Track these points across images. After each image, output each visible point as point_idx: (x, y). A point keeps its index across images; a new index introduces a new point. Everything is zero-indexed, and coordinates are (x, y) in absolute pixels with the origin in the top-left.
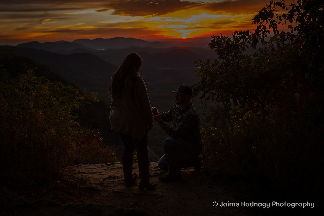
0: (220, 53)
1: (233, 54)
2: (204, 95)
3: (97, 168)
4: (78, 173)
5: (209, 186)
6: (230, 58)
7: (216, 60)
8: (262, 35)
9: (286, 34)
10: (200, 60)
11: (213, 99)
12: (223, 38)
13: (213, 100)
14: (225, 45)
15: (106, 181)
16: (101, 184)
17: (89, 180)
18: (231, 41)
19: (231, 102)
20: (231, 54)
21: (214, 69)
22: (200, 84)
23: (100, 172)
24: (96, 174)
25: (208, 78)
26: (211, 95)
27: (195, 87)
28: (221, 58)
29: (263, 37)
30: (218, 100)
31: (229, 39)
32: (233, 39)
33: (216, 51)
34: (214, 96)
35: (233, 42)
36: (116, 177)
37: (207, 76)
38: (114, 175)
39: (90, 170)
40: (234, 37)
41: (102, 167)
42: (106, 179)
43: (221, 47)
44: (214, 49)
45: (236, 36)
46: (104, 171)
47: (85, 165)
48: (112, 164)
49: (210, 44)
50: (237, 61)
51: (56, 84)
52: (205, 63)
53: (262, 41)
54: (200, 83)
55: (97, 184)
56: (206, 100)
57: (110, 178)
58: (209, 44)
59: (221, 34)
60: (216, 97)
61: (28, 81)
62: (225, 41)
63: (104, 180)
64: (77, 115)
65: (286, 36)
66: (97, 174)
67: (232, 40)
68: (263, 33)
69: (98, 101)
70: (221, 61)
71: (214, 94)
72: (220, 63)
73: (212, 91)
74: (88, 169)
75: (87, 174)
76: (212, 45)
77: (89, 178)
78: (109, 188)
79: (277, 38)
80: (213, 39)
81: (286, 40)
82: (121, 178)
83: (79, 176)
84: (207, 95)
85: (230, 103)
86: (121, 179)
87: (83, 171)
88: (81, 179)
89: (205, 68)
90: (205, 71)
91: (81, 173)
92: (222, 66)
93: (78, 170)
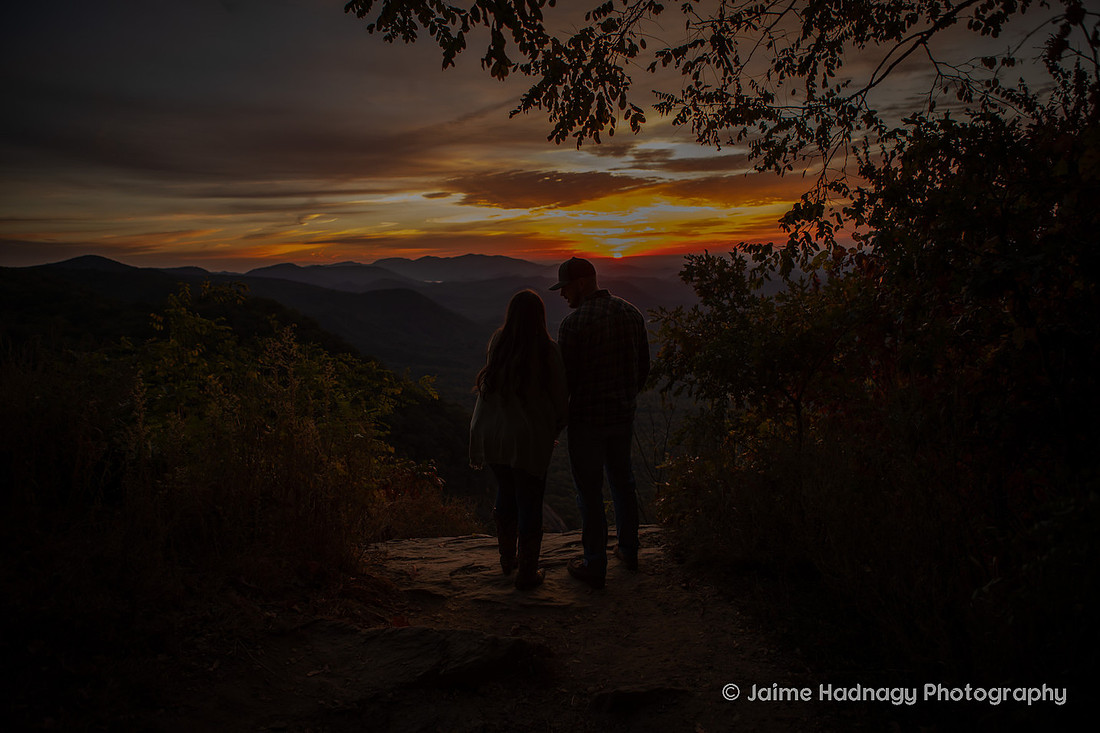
0: (705, 292)
1: (731, 296)
2: (670, 386)
3: (435, 547)
4: (394, 559)
5: (684, 585)
6: (726, 302)
7: (696, 307)
8: (802, 252)
9: (848, 252)
10: (661, 308)
11: (690, 395)
12: (710, 260)
14: (715, 276)
15: (456, 576)
16: (446, 584)
17: (419, 575)
18: (727, 266)
20: (728, 295)
21: (691, 327)
22: (661, 361)
23: (442, 556)
24: (432, 561)
25: (679, 348)
26: (685, 385)
28: (706, 304)
29: (806, 256)
30: (701, 395)
31: (724, 263)
32: (731, 262)
33: (695, 289)
34: (692, 385)
35: (732, 268)
36: (477, 567)
37: (675, 342)
39: (418, 551)
40: (734, 258)
41: (445, 546)
42: (456, 571)
43: (706, 280)
44: (691, 284)
45: (737, 257)
46: (450, 553)
47: (406, 542)
48: (467, 538)
49: (682, 273)
50: (741, 309)
51: (340, 360)
52: (673, 315)
53: (802, 263)
54: (660, 358)
55: (437, 583)
56: (674, 395)
57: (466, 569)
59: (706, 251)
60: (696, 388)
61: (283, 353)
62: (714, 266)
63: (451, 574)
64: (389, 427)
65: (848, 257)
66: (436, 561)
67: (730, 265)
68: (804, 246)
69: (436, 397)
70: (707, 310)
72: (704, 314)
73: (687, 376)
74: (414, 548)
75: (414, 561)
76: (687, 275)
77: (418, 570)
78: (464, 593)
80: (687, 262)
81: (847, 265)
83: (394, 565)
84: (678, 384)
85: (727, 402)
87: (404, 554)
88: (400, 573)
89: (672, 326)
90: (672, 331)
91: (399, 558)
92: (709, 320)
93: (392, 553)
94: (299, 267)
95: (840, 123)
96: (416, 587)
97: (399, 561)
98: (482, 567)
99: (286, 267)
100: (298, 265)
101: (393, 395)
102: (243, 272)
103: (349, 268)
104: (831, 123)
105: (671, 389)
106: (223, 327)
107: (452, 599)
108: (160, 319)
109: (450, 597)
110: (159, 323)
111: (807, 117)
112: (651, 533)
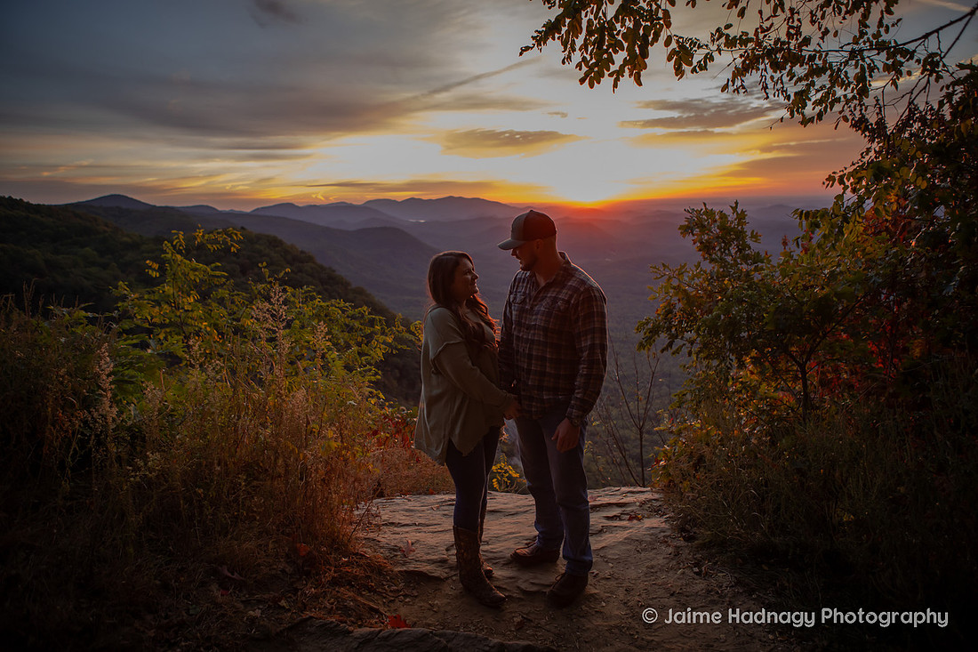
0: (706, 248)
2: (670, 345)
4: (386, 525)
5: (696, 570)
6: (729, 259)
7: (699, 263)
10: (663, 264)
11: (690, 354)
12: (710, 213)
13: (690, 356)
14: (716, 231)
16: (442, 562)
17: (414, 551)
18: (728, 221)
19: (732, 360)
22: (660, 318)
23: (436, 522)
24: (425, 529)
25: (680, 305)
26: (684, 345)
27: (650, 326)
28: (708, 260)
30: (702, 355)
31: (723, 216)
32: (732, 216)
33: (694, 243)
34: (692, 345)
35: (733, 222)
37: (676, 299)
39: (411, 513)
40: (735, 212)
41: (438, 508)
44: (690, 238)
45: (739, 211)
46: (444, 519)
47: (398, 500)
50: (744, 267)
51: (332, 305)
52: (677, 272)
54: (659, 315)
55: (434, 562)
56: (673, 354)
58: (681, 225)
59: (705, 204)
60: (695, 348)
61: (273, 316)
62: (715, 220)
63: (447, 550)
66: (431, 529)
67: (730, 219)
70: (708, 267)
71: (692, 343)
72: (708, 271)
73: (687, 335)
74: (407, 510)
75: (407, 529)
76: (687, 230)
77: (412, 543)
80: (688, 215)
82: (488, 544)
83: (387, 537)
84: (678, 342)
87: (399, 518)
88: (395, 549)
89: (675, 283)
90: (674, 288)
91: (393, 523)
92: (712, 278)
93: (385, 516)
94: (297, 206)
95: (887, 68)
96: (411, 567)
97: (392, 528)
99: (288, 206)
100: (296, 204)
101: (384, 343)
102: (248, 210)
103: (342, 207)
104: (872, 69)
105: (671, 348)
106: (218, 273)
107: (450, 581)
108: (156, 266)
109: (447, 578)
110: (154, 270)
111: (846, 63)
112: (650, 500)
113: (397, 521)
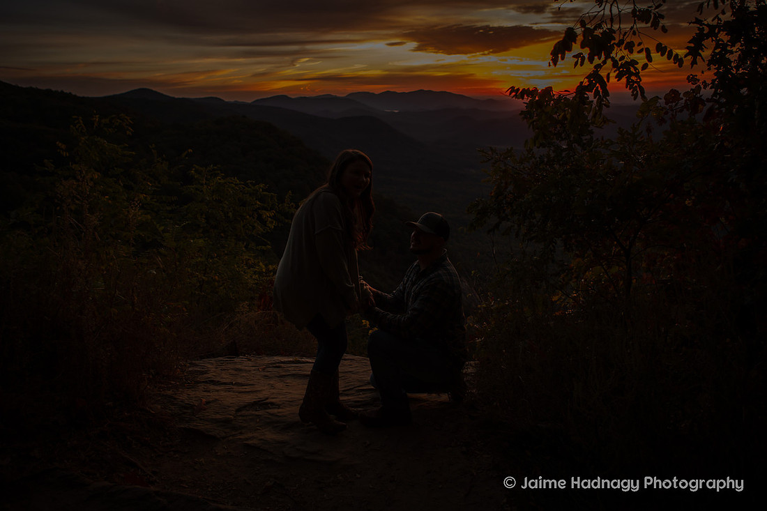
2: (498, 226)
3: (255, 370)
9: (681, 96)
10: (491, 148)
13: (517, 237)
15: (242, 413)
16: (226, 422)
21: (524, 168)
22: (493, 200)
23: (251, 382)
25: (510, 188)
27: (481, 207)
30: (528, 237)
36: (267, 404)
37: (506, 182)
38: (267, 399)
42: (245, 407)
52: (503, 156)
54: (492, 197)
57: (258, 404)
58: (522, 111)
63: (238, 410)
66: (241, 389)
72: (538, 156)
74: (237, 370)
76: (527, 115)
77: (208, 403)
78: (241, 433)
79: (658, 105)
85: (553, 246)
86: (276, 411)
90: (503, 172)
91: (212, 381)
92: (543, 162)
93: (212, 374)
94: (291, 98)
98: (272, 404)
99: (281, 98)
100: (290, 96)
102: (250, 101)
103: (329, 99)
105: (498, 229)
107: (225, 440)
109: (224, 438)
110: (63, 150)
113: (218, 379)
